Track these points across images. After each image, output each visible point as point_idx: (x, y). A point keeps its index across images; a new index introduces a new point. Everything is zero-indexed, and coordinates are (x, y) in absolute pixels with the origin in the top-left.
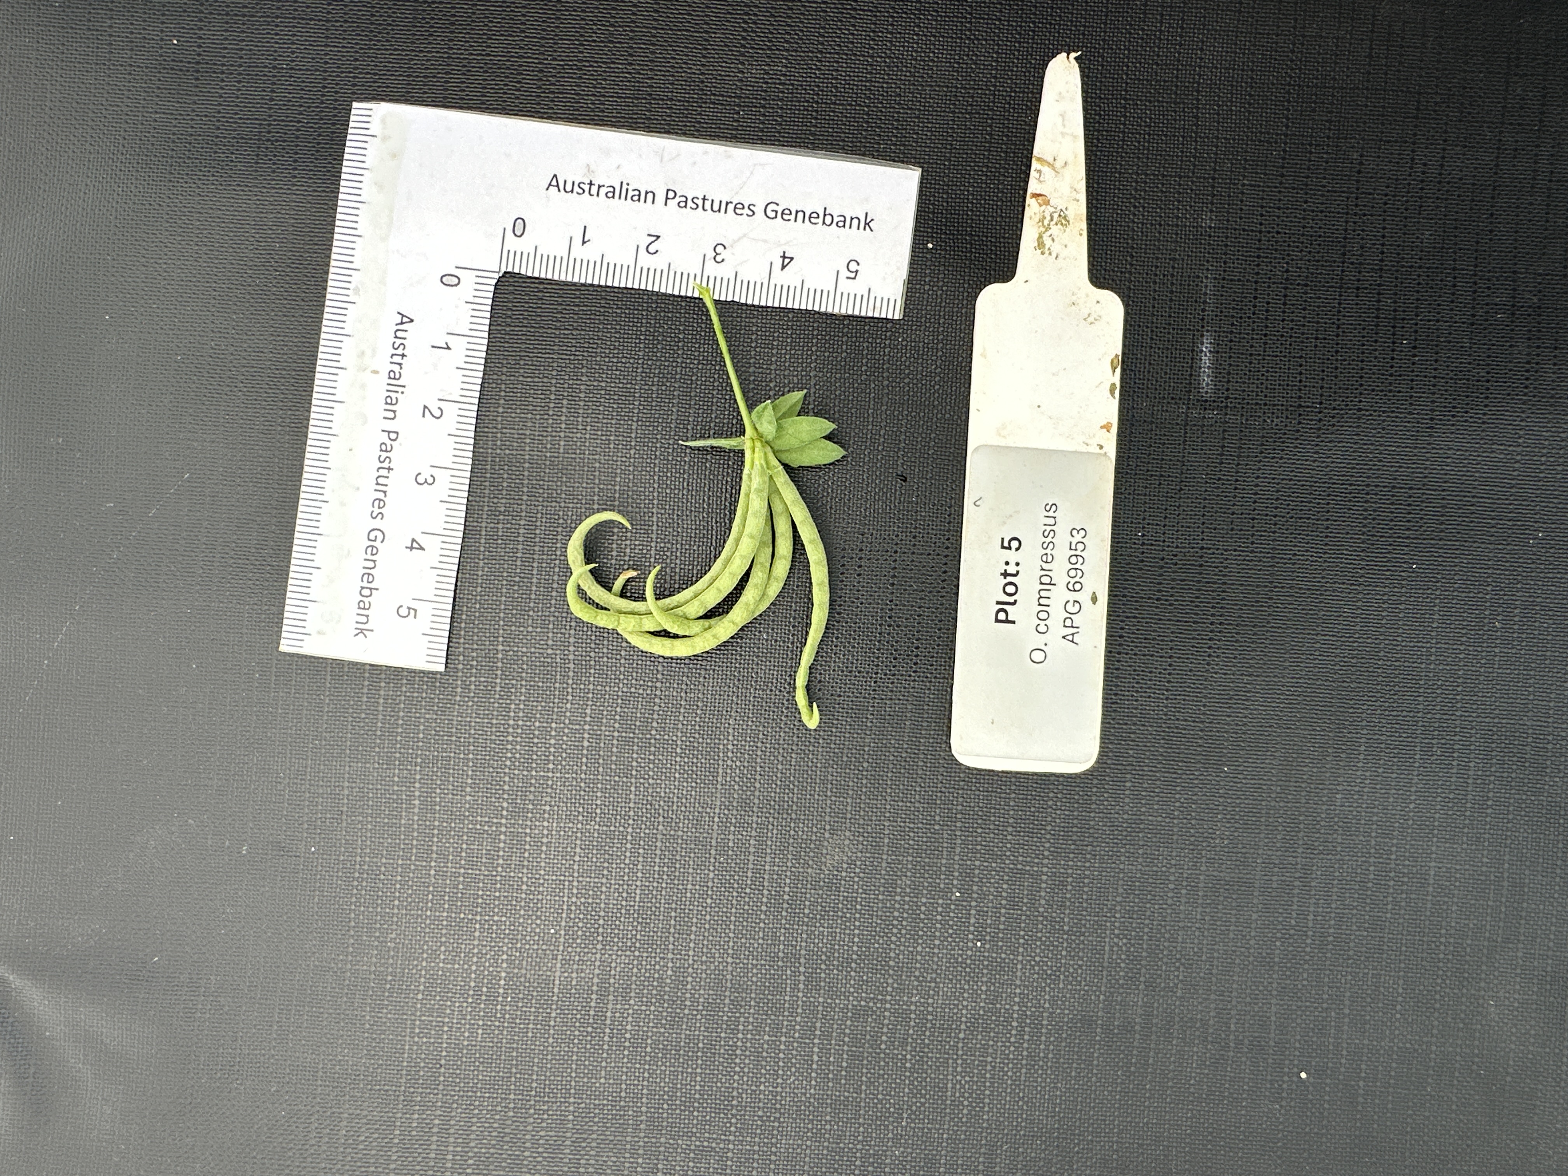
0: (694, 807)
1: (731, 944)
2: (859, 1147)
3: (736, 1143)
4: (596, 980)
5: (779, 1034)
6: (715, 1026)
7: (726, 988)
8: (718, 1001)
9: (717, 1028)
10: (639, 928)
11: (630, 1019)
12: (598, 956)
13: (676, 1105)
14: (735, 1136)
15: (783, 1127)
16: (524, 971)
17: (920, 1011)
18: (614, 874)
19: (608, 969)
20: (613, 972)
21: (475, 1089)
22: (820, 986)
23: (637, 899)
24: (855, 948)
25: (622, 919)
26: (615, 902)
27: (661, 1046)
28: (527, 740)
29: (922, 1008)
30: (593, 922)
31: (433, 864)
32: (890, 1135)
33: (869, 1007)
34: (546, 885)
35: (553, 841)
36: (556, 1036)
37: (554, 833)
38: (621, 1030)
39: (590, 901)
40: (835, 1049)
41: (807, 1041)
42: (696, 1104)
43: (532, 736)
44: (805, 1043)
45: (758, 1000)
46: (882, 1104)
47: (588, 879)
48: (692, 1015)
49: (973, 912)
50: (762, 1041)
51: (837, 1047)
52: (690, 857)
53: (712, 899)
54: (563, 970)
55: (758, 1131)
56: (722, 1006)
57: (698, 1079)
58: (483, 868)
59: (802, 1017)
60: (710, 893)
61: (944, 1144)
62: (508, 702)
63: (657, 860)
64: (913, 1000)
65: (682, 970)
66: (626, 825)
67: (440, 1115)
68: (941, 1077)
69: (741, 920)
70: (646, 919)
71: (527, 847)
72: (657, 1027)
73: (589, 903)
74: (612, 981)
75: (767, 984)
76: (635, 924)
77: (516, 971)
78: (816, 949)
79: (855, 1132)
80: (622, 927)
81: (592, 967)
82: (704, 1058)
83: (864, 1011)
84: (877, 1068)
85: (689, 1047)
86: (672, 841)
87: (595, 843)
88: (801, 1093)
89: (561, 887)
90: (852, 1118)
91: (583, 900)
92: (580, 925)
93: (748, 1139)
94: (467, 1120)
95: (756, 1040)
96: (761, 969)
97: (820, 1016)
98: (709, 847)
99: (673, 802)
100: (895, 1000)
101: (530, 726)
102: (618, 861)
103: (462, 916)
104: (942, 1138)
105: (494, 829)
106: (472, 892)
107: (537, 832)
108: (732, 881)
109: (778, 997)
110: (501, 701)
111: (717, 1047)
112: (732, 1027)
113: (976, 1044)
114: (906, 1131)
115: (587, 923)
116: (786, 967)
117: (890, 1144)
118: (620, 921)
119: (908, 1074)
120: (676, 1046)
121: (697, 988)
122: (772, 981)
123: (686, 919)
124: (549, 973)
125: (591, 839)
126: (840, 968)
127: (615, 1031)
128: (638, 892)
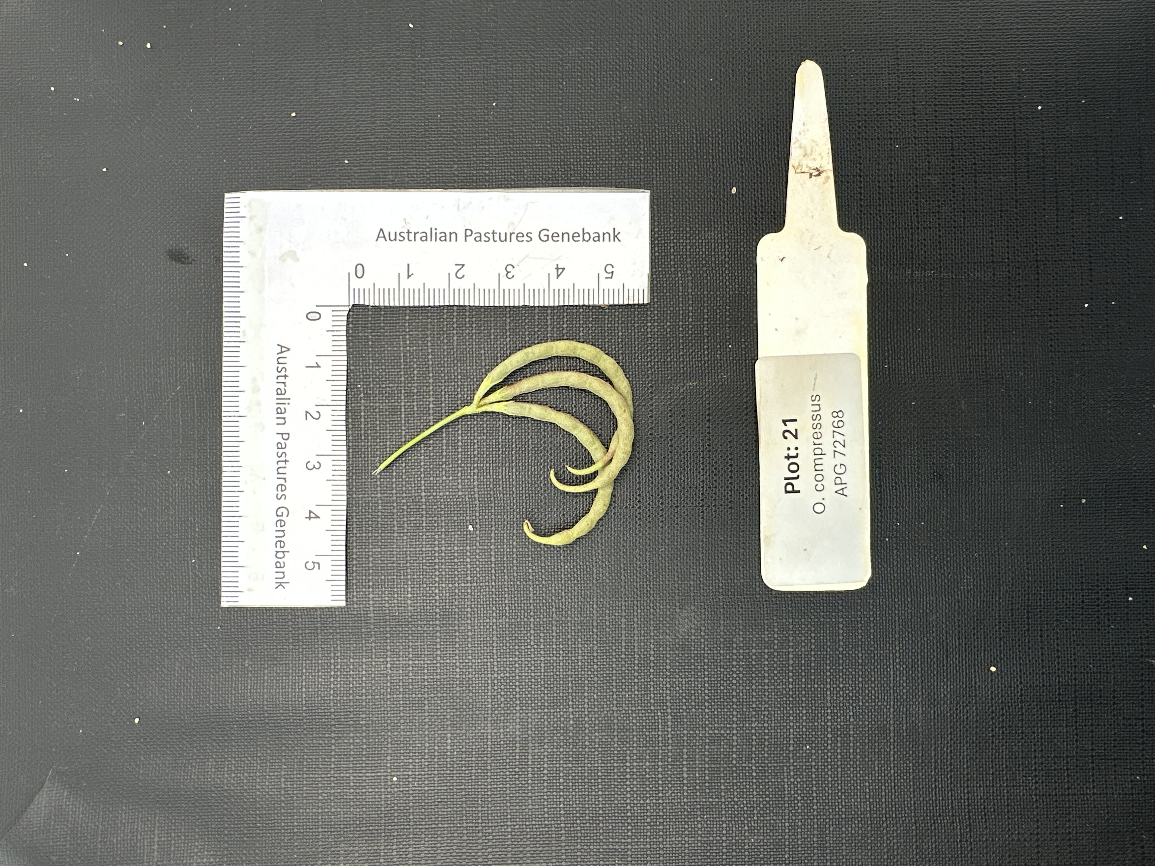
0: (578, 599)
1: (615, 696)
2: (724, 838)
3: (633, 844)
4: (518, 733)
5: (657, 760)
6: (609, 758)
7: (614, 729)
8: (609, 740)
9: (610, 760)
10: (546, 692)
11: (546, 759)
12: (518, 715)
13: (586, 820)
14: (632, 839)
15: (666, 829)
16: (464, 731)
17: (759, 733)
18: (523, 654)
19: (526, 724)
20: (530, 726)
21: (436, 822)
22: (683, 722)
23: (543, 671)
24: (707, 692)
25: (533, 686)
26: (526, 674)
27: (570, 778)
28: (449, 561)
29: (760, 731)
30: (511, 690)
31: (389, 659)
32: (746, 828)
33: (721, 734)
34: (474, 667)
35: (476, 633)
36: (493, 777)
37: (476, 627)
38: (540, 768)
39: (508, 675)
40: (699, 768)
41: (678, 763)
42: (601, 818)
43: (452, 557)
44: (676, 765)
45: (638, 736)
46: (737, 805)
47: (505, 659)
48: (591, 752)
49: (791, 656)
50: (644, 767)
51: (700, 766)
52: (578, 636)
53: (597, 665)
54: (493, 728)
55: (649, 834)
56: (612, 743)
57: (600, 799)
58: (426, 659)
59: (672, 746)
60: (595, 660)
61: (787, 831)
62: (433, 534)
63: (554, 640)
64: (753, 725)
65: (580, 719)
66: (529, 617)
67: (413, 845)
68: (779, 780)
69: (620, 678)
70: (550, 684)
71: (457, 640)
72: (566, 764)
73: (507, 677)
74: (530, 732)
75: (644, 724)
76: (543, 689)
77: (458, 731)
78: (678, 695)
79: (720, 827)
80: (533, 692)
81: (514, 724)
82: (603, 783)
83: (718, 737)
84: (731, 778)
85: (592, 776)
86: (564, 625)
87: (507, 632)
88: (678, 802)
89: (485, 667)
90: (716, 817)
91: (502, 675)
92: (502, 693)
93: (642, 840)
94: (433, 845)
95: (639, 766)
96: (638, 713)
97: (685, 744)
98: (591, 627)
99: (562, 597)
100: (740, 727)
101: (451, 550)
102: (526, 644)
103: (414, 696)
104: (785, 826)
105: (431, 629)
106: (419, 677)
107: (463, 628)
108: (611, 651)
109: (653, 733)
110: (427, 534)
111: (612, 774)
112: (622, 758)
113: (802, 753)
114: (757, 823)
115: (507, 692)
116: (657, 710)
117: (747, 834)
118: (531, 688)
119: (754, 781)
120: (581, 776)
121: (593, 731)
122: (648, 721)
123: (580, 682)
124: (482, 731)
125: (504, 629)
126: (697, 707)
127: (536, 769)
128: (542, 665)
